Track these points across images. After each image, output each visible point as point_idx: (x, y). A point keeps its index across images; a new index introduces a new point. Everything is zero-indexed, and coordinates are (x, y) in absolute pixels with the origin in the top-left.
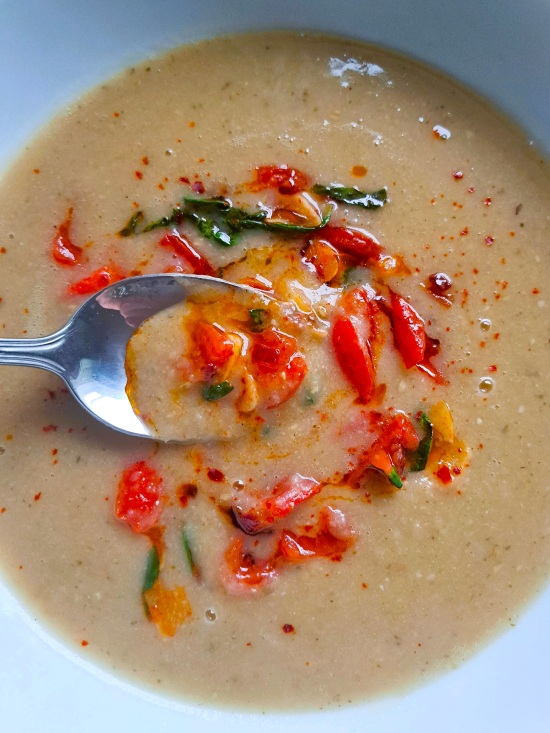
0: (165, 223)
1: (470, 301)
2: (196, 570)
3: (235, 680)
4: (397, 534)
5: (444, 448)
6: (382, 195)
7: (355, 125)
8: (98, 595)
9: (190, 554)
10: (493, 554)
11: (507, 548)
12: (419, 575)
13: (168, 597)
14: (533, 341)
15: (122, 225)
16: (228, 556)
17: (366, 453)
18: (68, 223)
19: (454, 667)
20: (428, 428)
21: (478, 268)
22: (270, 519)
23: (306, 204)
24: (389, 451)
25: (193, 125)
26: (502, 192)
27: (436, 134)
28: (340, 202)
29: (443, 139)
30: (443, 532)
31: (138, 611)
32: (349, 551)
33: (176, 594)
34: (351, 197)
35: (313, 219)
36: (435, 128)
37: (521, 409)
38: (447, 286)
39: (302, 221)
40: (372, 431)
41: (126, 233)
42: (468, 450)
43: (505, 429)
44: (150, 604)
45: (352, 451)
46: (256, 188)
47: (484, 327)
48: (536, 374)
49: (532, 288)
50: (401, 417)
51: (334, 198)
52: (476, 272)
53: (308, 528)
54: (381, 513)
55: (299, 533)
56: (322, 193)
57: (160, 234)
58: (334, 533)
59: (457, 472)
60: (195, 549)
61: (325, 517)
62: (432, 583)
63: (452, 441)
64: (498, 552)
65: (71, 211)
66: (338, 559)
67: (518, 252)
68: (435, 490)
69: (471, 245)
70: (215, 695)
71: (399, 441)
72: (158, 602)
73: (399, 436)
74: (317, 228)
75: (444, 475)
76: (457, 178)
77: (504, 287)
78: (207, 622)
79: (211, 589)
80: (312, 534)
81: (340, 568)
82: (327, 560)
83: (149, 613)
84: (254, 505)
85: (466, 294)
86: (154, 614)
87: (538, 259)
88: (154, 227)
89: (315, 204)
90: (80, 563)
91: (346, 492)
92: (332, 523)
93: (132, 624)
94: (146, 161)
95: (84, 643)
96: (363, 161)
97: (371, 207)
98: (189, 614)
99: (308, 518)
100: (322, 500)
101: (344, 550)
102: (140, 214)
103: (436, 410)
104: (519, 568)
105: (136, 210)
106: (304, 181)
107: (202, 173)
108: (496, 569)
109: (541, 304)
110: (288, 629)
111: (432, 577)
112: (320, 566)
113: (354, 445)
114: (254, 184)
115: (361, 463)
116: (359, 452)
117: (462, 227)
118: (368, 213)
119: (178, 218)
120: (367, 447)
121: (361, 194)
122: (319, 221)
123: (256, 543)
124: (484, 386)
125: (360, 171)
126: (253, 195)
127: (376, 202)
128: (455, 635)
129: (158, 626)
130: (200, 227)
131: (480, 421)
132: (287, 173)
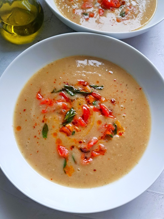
0: (61, 91)
1: (119, 103)
2: (75, 162)
3: (84, 182)
4: (114, 147)
5: (120, 129)
6: (102, 87)
7: (95, 73)
8: (54, 169)
9: (74, 159)
10: (132, 150)
11: (134, 148)
12: (119, 155)
13: (69, 169)
14: (132, 109)
15: (52, 91)
16: (82, 158)
17: (105, 132)
18: (40, 91)
19: (128, 173)
20: (116, 126)
21: (120, 97)
22: (89, 148)
23: (88, 88)
24: (110, 131)
25: (64, 73)
26: (123, 82)
27: (110, 73)
28: (95, 88)
29: (111, 74)
30: (122, 145)
31: (63, 172)
32: (105, 153)
33: (70, 167)
34: (96, 87)
35: (89, 91)
36: (109, 72)
37: (132, 121)
38: (114, 101)
39: (87, 91)
40: (105, 128)
41: (52, 93)
42: (124, 128)
43: (130, 124)
44: (65, 170)
45: (102, 132)
46: (78, 85)
47: (122, 107)
48: (134, 114)
49: (131, 99)
50: (110, 124)
51: (93, 87)
52: (120, 98)
53: (97, 149)
54: (110, 144)
55: (95, 150)
56: (91, 87)
57: (60, 93)
58: (102, 150)
59: (123, 133)
60: (75, 158)
61: (100, 147)
62: (121, 156)
63: (121, 127)
64: (133, 149)
65: (40, 89)
66: (104, 154)
67: (128, 93)
68: (119, 137)
69: (119, 93)
70: (80, 186)
71: (111, 128)
72: (67, 170)
73: (110, 128)
74: (90, 93)
75: (120, 134)
76: (115, 81)
77: (126, 100)
78: (78, 172)
79: (79, 165)
80: (98, 150)
81: (104, 156)
82: (101, 155)
83: (65, 172)
84: (85, 146)
85: (118, 102)
86: (66, 172)
87: (131, 94)
88: (58, 91)
89: (90, 88)
90: (49, 164)
91: (103, 141)
92: (101, 147)
93: (62, 174)
94: (56, 80)
95: (52, 179)
96: (98, 80)
97: (101, 89)
98: (74, 171)
99: (96, 147)
100: (99, 143)
101: (105, 152)
102: (55, 89)
103: (117, 122)
104: (137, 152)
105: (55, 88)
106: (88, 84)
107: (68, 81)
108: (133, 152)
109: (133, 102)
110: (95, 170)
111: (121, 155)
112: (100, 157)
113: (102, 131)
114: (78, 84)
115: (104, 134)
116: (103, 133)
117: (117, 90)
118: (100, 90)
119: (63, 90)
120: (105, 131)
121: (98, 87)
122: (91, 91)
123: (87, 154)
124: (124, 116)
125: (98, 82)
126: (78, 86)
127: (101, 88)
128: (127, 167)
129: (68, 174)
130: (67, 92)
131: (125, 123)
132: (84, 82)
